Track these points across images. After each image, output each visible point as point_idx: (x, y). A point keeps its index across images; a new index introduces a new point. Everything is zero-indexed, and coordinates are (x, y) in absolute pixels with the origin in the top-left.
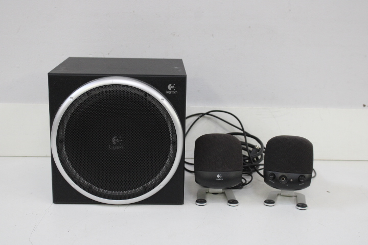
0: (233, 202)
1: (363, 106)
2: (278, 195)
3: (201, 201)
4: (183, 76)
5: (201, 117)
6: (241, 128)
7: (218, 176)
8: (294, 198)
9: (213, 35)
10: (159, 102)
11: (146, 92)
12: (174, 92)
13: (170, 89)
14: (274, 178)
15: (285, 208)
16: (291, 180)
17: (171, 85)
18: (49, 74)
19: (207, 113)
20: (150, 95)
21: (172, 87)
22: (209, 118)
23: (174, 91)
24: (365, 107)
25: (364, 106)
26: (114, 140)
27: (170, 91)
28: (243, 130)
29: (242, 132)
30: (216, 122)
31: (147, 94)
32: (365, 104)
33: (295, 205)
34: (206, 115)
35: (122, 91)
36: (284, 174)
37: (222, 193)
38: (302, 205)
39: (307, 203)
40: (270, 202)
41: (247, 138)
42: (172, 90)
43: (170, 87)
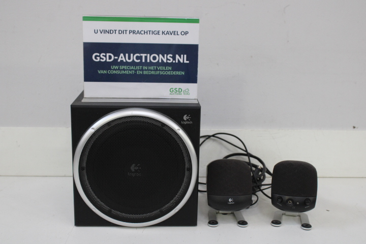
0: (243, 223)
1: (352, 128)
2: (283, 214)
3: (213, 222)
4: (198, 107)
5: (207, 139)
6: (245, 149)
7: (230, 200)
8: (298, 217)
9: (218, 64)
10: (176, 133)
11: (163, 123)
12: (189, 123)
13: (185, 119)
14: (282, 201)
15: (290, 227)
16: (298, 203)
17: (186, 115)
18: (71, 106)
19: (213, 136)
20: (167, 125)
21: (188, 118)
22: (214, 140)
23: (189, 121)
24: (355, 129)
25: (354, 127)
26: (133, 168)
27: (185, 121)
28: (246, 151)
29: (245, 153)
30: (221, 144)
31: (163, 124)
32: (355, 126)
33: (300, 226)
34: (212, 138)
35: (143, 122)
36: (291, 197)
37: (232, 213)
38: (307, 226)
39: (311, 224)
40: (276, 222)
41: (251, 158)
42: (187, 120)
43: (185, 118)
